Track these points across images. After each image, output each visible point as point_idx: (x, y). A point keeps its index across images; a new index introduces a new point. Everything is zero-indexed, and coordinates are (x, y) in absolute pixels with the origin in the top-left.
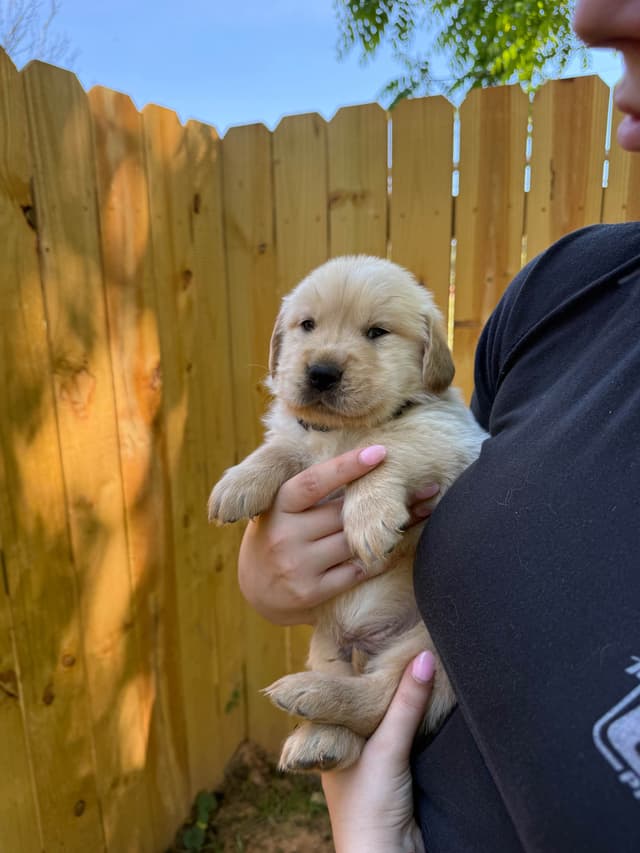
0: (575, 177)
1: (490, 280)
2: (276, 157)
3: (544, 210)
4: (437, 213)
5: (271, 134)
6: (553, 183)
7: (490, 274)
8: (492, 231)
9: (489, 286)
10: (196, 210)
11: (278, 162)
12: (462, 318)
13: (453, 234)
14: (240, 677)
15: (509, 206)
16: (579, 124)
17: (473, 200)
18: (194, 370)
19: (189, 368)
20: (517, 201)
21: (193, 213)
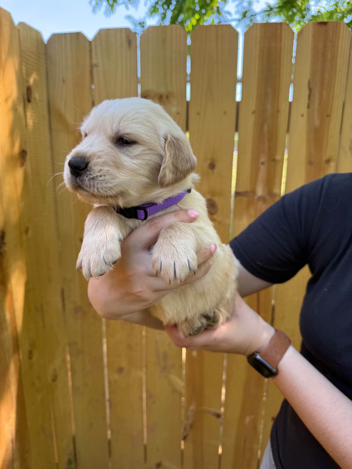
0: (325, 94)
1: (263, 163)
2: (94, 61)
3: (302, 115)
4: (225, 113)
5: (90, 42)
6: (309, 96)
7: (263, 159)
8: (266, 128)
9: (262, 167)
10: (29, 101)
11: (97, 66)
12: (241, 190)
13: (237, 129)
14: (72, 448)
15: (278, 111)
16: (329, 56)
17: (252, 105)
18: (30, 232)
19: (27, 231)
20: (284, 108)
21: (27, 102)
